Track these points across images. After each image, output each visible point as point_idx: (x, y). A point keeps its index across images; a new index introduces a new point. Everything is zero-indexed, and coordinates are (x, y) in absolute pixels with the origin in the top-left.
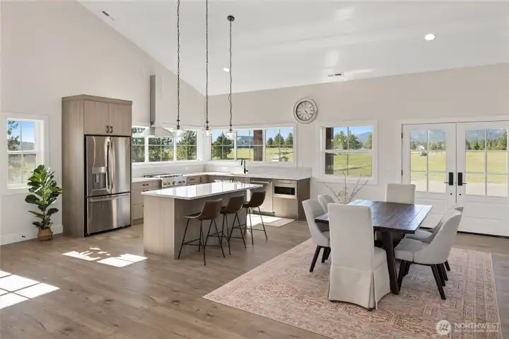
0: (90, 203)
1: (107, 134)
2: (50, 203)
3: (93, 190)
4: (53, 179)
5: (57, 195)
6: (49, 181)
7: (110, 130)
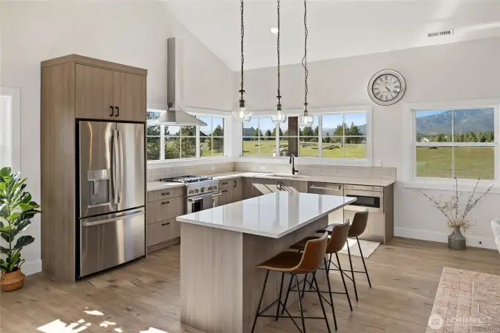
0: (84, 227)
1: (112, 118)
2: (20, 228)
3: (89, 207)
4: (25, 190)
5: (32, 215)
6: (19, 193)
7: (115, 113)
